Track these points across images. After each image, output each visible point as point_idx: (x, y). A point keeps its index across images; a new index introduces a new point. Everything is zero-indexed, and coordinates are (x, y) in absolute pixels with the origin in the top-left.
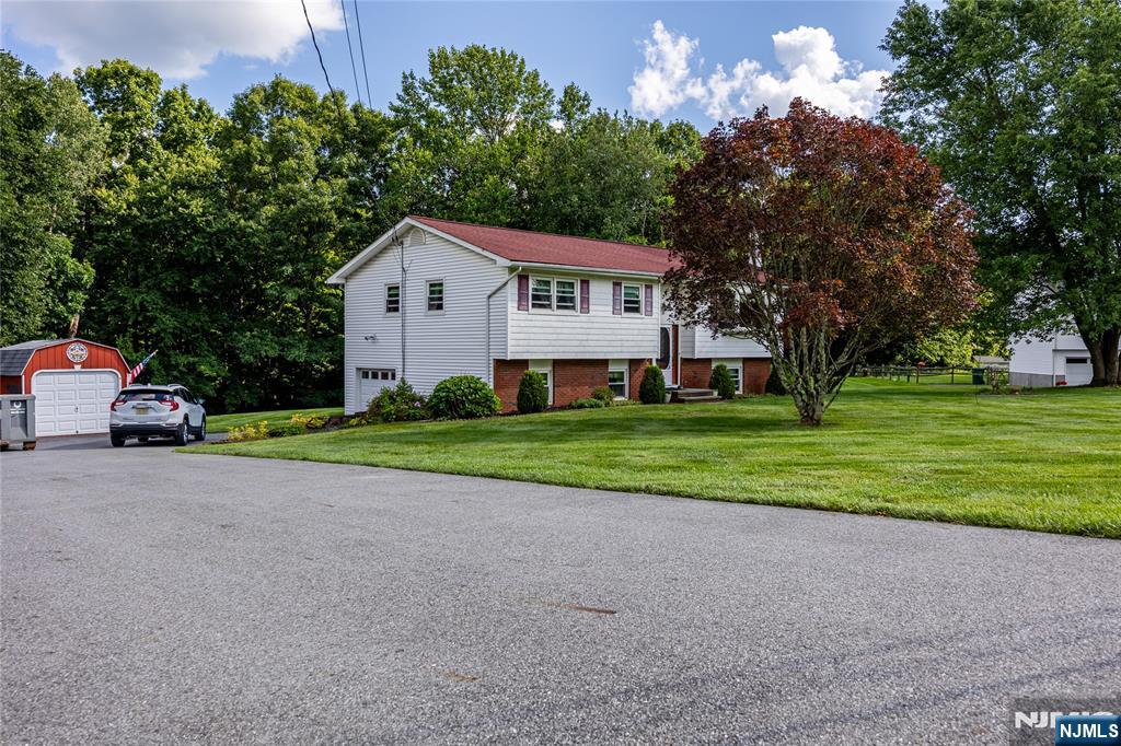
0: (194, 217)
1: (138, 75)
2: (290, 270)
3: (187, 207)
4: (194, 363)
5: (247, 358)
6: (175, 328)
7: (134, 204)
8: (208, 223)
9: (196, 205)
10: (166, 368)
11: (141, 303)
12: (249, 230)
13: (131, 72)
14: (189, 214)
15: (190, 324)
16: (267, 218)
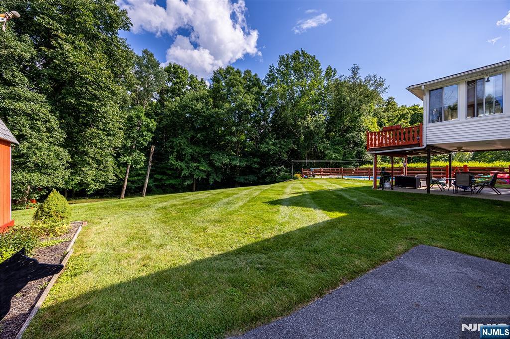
0: (199, 110)
1: (181, 69)
2: (235, 129)
3: (196, 107)
4: (198, 166)
5: (217, 164)
6: (191, 152)
7: (178, 106)
8: (204, 112)
9: (200, 106)
10: (188, 168)
11: (179, 143)
12: (219, 113)
13: (179, 67)
14: (197, 109)
15: (197, 151)
16: (226, 109)
